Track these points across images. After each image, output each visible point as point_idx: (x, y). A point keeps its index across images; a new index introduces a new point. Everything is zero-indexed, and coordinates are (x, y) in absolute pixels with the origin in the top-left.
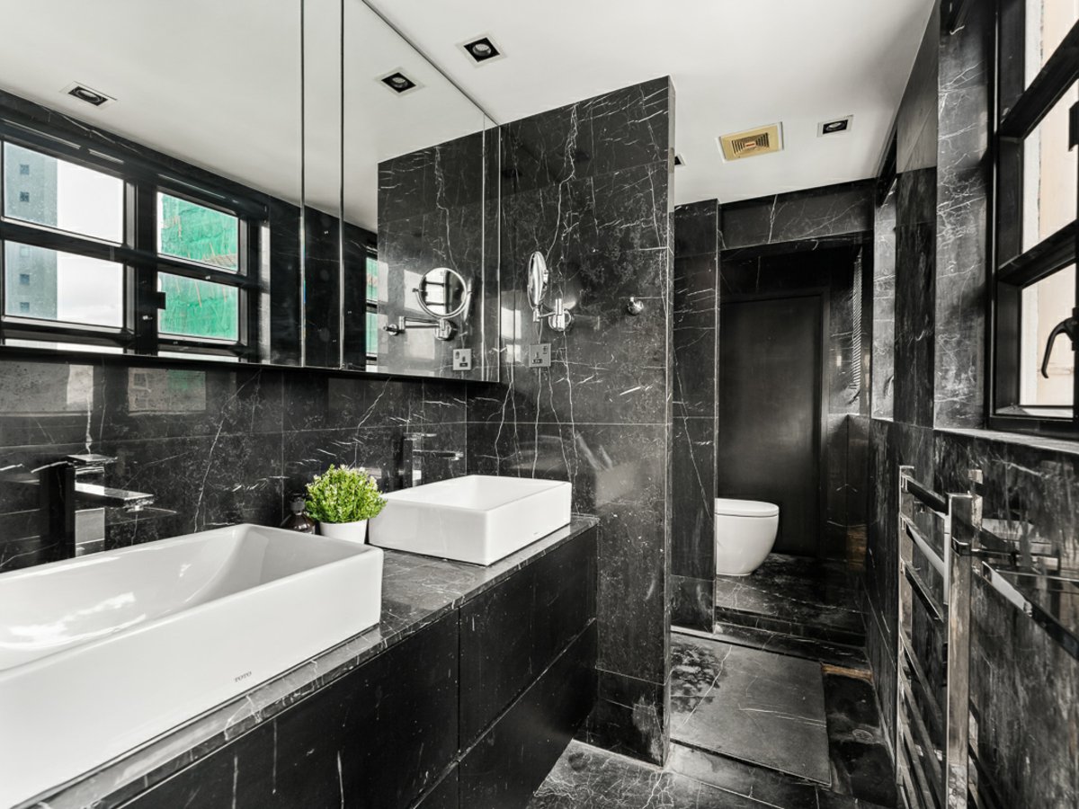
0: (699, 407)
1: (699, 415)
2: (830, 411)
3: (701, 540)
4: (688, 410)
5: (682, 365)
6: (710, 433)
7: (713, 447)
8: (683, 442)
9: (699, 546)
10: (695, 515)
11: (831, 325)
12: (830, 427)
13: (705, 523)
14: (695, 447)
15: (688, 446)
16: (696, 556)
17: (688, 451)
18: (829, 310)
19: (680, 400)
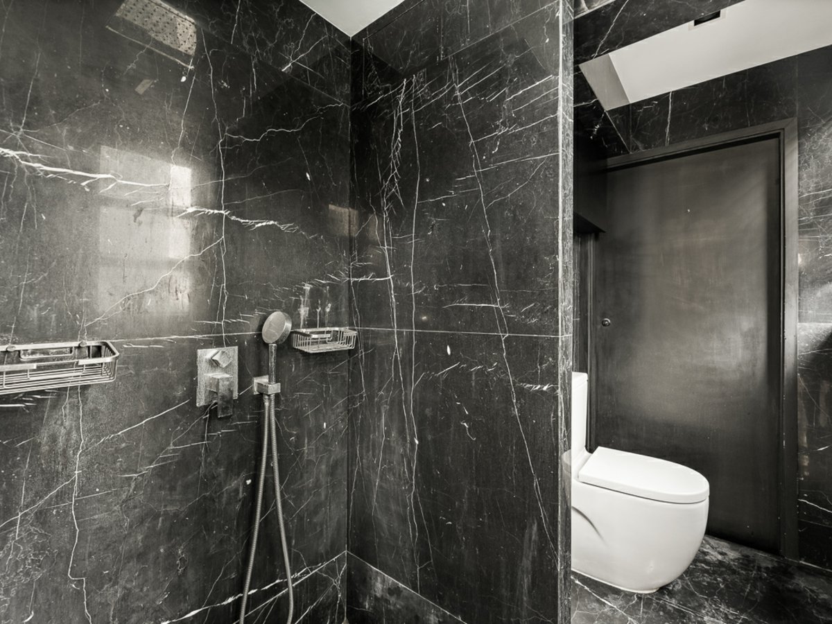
0: (529, 314)
1: (530, 329)
2: (801, 318)
3: (534, 583)
4: (509, 319)
5: (498, 234)
6: (548, 369)
7: (556, 398)
8: (501, 380)
9: (529, 592)
10: (524, 528)
11: (800, 178)
12: (802, 344)
13: (541, 550)
14: (521, 393)
15: (508, 391)
16: (524, 613)
17: (509, 401)
18: (796, 155)
19: (495, 302)
